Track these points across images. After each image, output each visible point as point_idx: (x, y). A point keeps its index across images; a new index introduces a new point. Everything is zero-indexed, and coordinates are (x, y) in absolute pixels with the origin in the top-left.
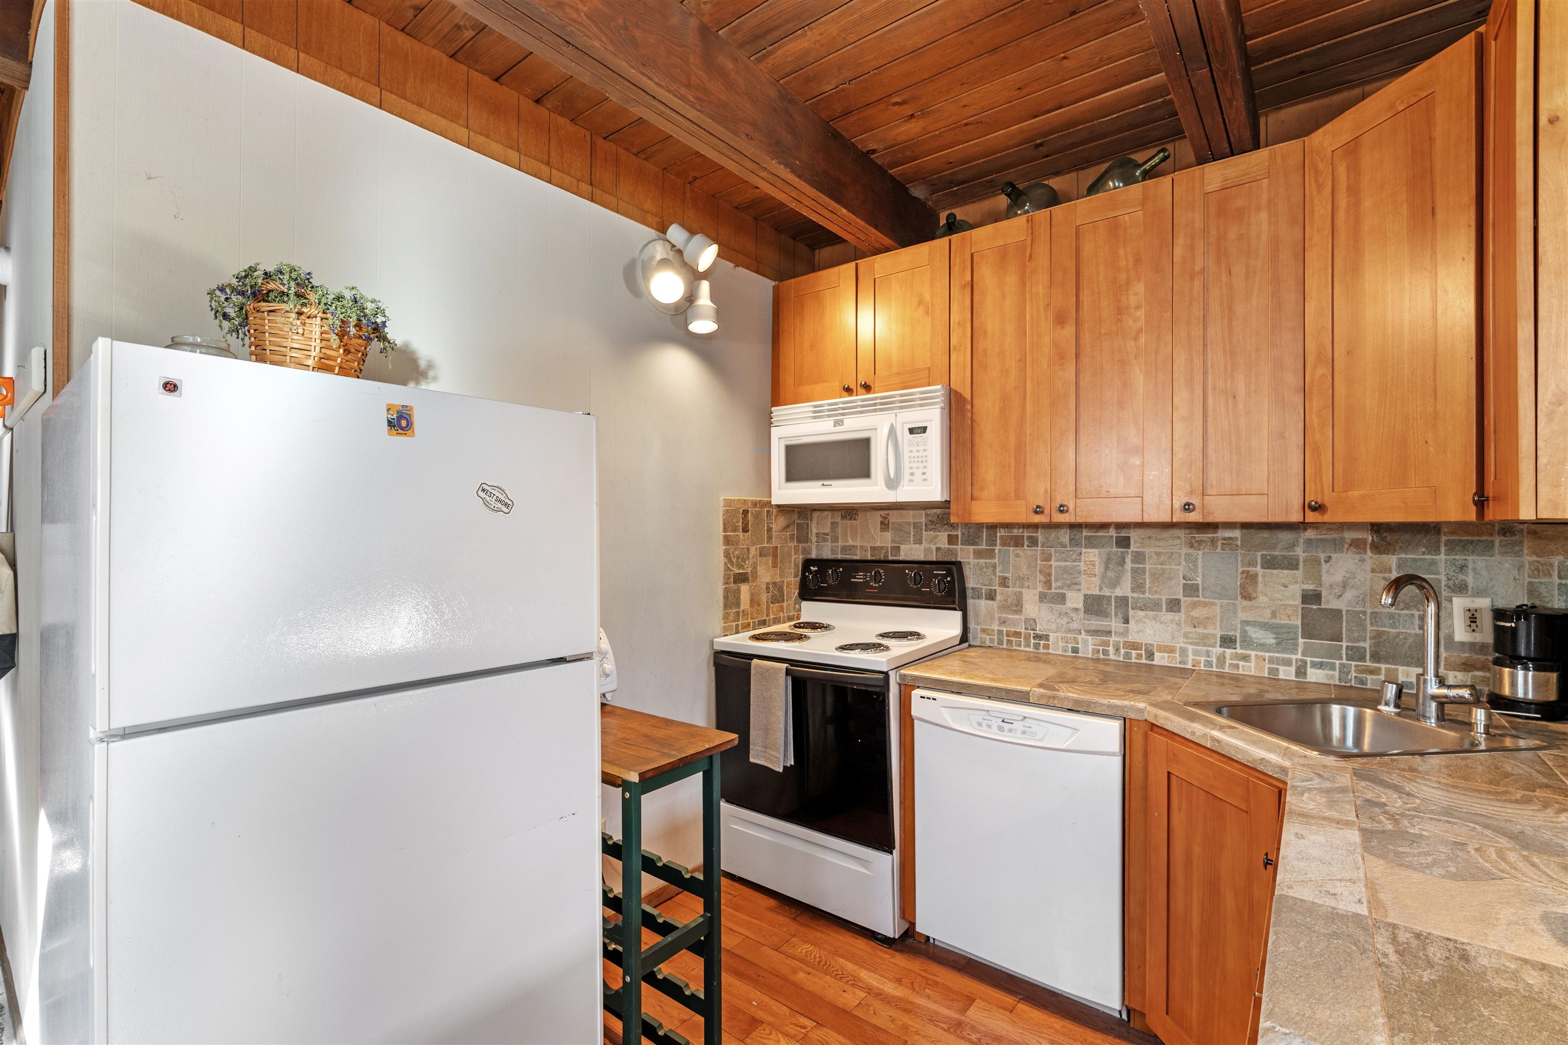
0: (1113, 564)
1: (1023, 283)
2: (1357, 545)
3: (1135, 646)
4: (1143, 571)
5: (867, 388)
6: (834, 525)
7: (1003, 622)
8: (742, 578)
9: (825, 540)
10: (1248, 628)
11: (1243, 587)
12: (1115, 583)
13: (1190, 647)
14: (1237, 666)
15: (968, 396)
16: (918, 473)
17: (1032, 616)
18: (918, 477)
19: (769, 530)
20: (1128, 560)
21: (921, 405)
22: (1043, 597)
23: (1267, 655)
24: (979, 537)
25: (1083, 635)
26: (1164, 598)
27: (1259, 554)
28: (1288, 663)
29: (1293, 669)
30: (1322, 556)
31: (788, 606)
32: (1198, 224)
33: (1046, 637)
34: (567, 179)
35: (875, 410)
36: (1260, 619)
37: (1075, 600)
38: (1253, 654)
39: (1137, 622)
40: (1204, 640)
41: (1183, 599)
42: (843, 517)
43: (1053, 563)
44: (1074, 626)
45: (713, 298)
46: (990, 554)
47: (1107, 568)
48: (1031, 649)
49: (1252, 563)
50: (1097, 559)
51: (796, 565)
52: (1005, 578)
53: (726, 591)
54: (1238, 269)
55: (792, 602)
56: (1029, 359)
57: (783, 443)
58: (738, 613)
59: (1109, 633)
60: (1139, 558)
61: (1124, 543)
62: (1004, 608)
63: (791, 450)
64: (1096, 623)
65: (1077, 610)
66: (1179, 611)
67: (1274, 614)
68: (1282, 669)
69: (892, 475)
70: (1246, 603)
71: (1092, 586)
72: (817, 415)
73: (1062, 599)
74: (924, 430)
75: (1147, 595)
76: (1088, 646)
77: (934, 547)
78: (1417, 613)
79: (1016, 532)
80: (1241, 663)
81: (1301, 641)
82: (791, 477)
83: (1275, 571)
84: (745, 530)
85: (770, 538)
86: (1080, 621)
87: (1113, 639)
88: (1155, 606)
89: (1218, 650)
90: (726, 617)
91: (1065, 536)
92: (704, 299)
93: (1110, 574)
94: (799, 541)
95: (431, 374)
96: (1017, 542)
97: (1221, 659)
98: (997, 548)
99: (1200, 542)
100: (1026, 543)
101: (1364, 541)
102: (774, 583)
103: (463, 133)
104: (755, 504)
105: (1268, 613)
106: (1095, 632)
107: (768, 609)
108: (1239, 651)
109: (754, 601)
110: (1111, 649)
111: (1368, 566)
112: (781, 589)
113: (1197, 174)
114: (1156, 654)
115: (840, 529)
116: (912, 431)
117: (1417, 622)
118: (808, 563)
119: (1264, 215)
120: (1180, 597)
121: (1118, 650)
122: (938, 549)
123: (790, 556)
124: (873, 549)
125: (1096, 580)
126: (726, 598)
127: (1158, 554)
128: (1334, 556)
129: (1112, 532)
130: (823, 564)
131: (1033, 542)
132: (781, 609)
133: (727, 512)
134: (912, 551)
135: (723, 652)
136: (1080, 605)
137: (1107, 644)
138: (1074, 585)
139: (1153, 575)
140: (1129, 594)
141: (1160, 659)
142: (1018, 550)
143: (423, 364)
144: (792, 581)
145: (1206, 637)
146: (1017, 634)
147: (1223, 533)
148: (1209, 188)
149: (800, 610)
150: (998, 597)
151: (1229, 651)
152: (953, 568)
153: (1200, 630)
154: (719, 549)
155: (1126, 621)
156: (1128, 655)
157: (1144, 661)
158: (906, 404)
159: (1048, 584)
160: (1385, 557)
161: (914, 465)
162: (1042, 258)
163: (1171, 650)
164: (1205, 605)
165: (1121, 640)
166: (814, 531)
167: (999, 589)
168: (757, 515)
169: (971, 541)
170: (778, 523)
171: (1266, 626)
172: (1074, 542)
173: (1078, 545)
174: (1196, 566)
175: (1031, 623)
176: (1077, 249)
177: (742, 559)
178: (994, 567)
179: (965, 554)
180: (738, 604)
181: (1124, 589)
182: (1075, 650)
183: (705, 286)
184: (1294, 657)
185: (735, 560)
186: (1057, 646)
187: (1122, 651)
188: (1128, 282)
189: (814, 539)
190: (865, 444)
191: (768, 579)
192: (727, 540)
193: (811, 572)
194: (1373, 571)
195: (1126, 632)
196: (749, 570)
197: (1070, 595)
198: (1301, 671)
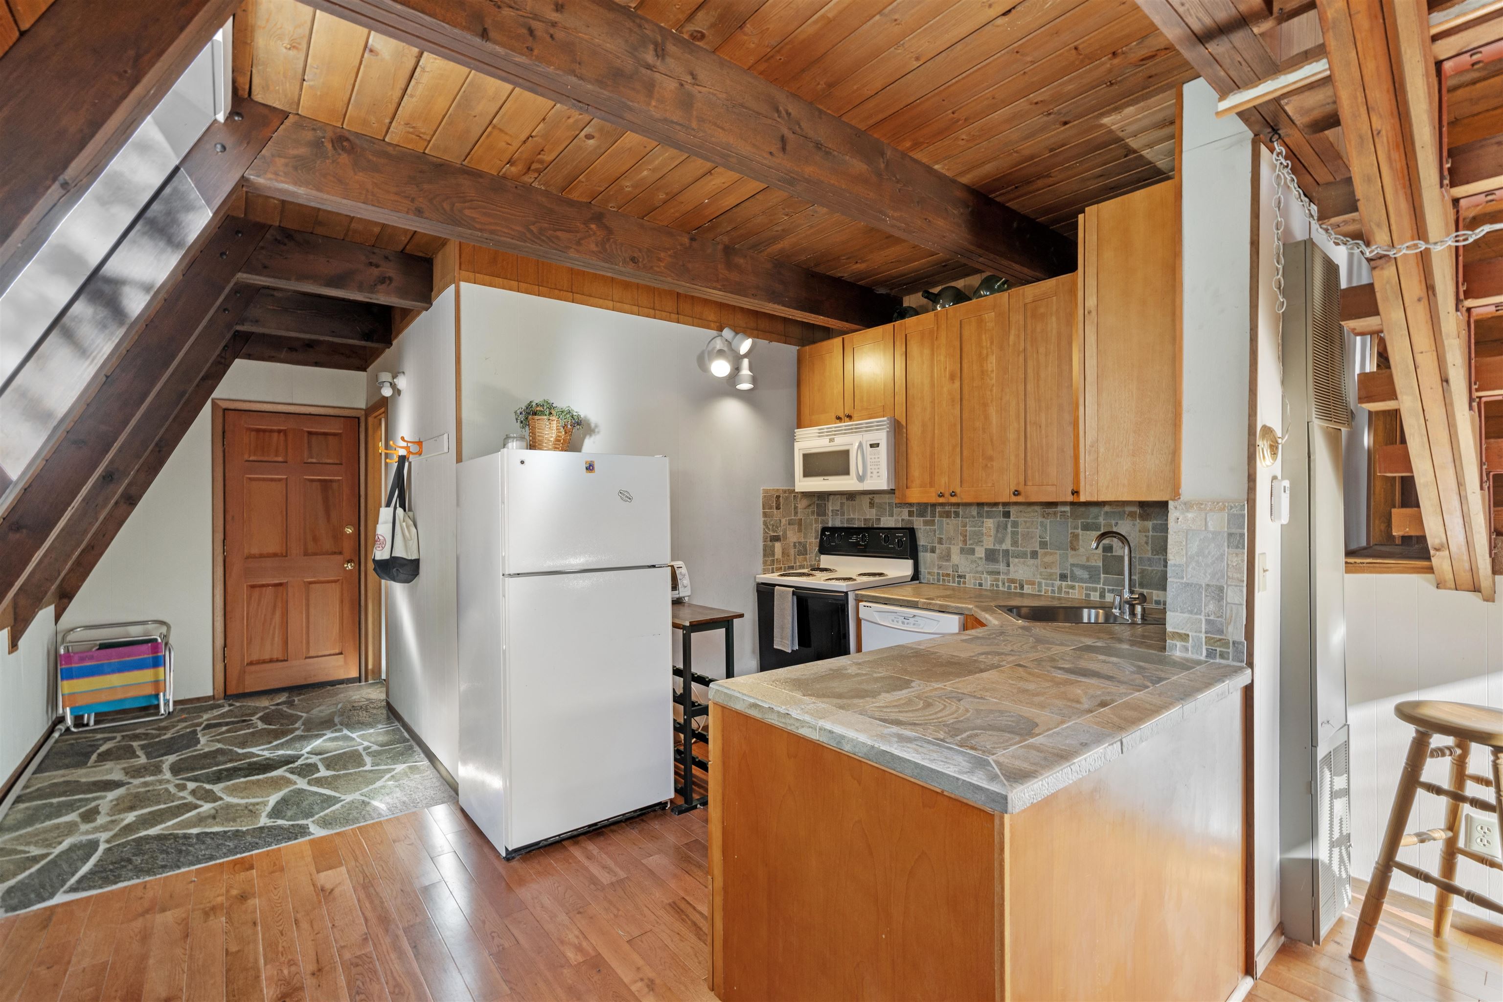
0: (1001, 528)
1: (933, 354)
2: (1132, 515)
3: (1013, 581)
4: (1017, 533)
5: (850, 417)
6: (842, 504)
7: (940, 567)
8: (776, 539)
9: (837, 515)
10: (1074, 568)
11: (1071, 542)
12: (1001, 541)
13: (1043, 581)
14: (1068, 593)
15: (904, 424)
16: (875, 472)
17: (956, 563)
18: (875, 475)
19: (796, 508)
20: (1009, 526)
21: (877, 430)
22: (962, 551)
23: (1084, 585)
24: (926, 512)
25: (985, 575)
26: (1029, 550)
27: (1080, 521)
28: (1095, 590)
29: (1098, 594)
30: (1113, 522)
31: (810, 557)
32: (1022, 322)
33: (964, 576)
34: (664, 314)
35: (852, 433)
36: (1080, 563)
37: (980, 552)
38: (1077, 584)
39: (1015, 565)
40: (1050, 577)
41: (1039, 551)
42: (848, 499)
43: (968, 528)
44: (980, 569)
45: (751, 369)
46: (932, 523)
47: (997, 531)
48: (956, 585)
49: (1076, 528)
50: (992, 525)
51: (816, 531)
52: (941, 539)
53: (765, 546)
54: (1042, 350)
55: (813, 555)
56: (936, 401)
57: (802, 452)
58: (773, 561)
59: (999, 573)
60: (1015, 524)
61: (1007, 515)
62: (941, 558)
63: (807, 457)
64: (992, 567)
65: (981, 558)
66: (1037, 558)
67: (1088, 560)
68: (1092, 593)
69: (861, 473)
70: (1073, 552)
71: (989, 543)
72: (821, 435)
73: (972, 551)
74: (878, 445)
75: (1020, 548)
76: (988, 581)
77: (900, 519)
78: (1162, 558)
79: (947, 508)
80: (1071, 591)
81: (1102, 576)
82: (806, 474)
83: (1088, 532)
84: (778, 508)
85: (796, 513)
86: (983, 566)
87: (1001, 577)
88: (1023, 555)
89: (1058, 583)
90: (765, 563)
91: (974, 511)
92: (745, 371)
93: (999, 535)
94: (818, 515)
95: (597, 430)
96: (948, 515)
97: (1060, 588)
98: (937, 519)
99: (1048, 514)
100: (953, 515)
101: (1135, 513)
102: (800, 543)
103: (610, 304)
104: (785, 491)
105: (1084, 559)
106: (990, 573)
107: (795, 559)
108: (1069, 583)
109: (785, 553)
110: (1000, 584)
111: (1137, 528)
112: (805, 547)
113: (1021, 291)
114: (1025, 586)
115: (845, 507)
116: (872, 446)
117: (1162, 563)
118: (824, 530)
119: (1054, 319)
120: (1038, 549)
121: (1004, 584)
122: (903, 520)
123: (812, 525)
124: (865, 520)
125: (992, 539)
126: (765, 550)
127: (1026, 522)
128: (1120, 522)
129: (1001, 508)
130: (833, 530)
131: (957, 515)
132: (805, 560)
133: (765, 497)
134: (888, 522)
135: (763, 584)
136: (983, 555)
137: (998, 580)
138: (979, 542)
139: (1023, 535)
140: (1010, 548)
141: (1027, 589)
142: (948, 520)
143: (593, 425)
144: (813, 541)
145: (1051, 574)
146: (948, 575)
147: (1061, 509)
148: (1027, 301)
149: (819, 561)
150: (937, 551)
151: (1064, 583)
152: (911, 532)
153: (1049, 570)
154: (760, 520)
155: (1008, 565)
156: (1009, 588)
157: (1018, 591)
158: (869, 429)
159: (965, 542)
160: (1146, 523)
161: (873, 467)
162: (943, 340)
163: (1033, 583)
164: (1051, 554)
165: (1006, 577)
166: (831, 508)
167: (938, 546)
168: (787, 499)
169: (922, 514)
170: (802, 504)
171: (1084, 567)
172: (980, 515)
173: (982, 516)
174: (1046, 529)
175: (956, 568)
176: (961, 334)
177: (775, 527)
178: (935, 531)
179: (918, 523)
180: (773, 555)
181: (1007, 545)
182: (980, 585)
183: (746, 362)
184: (1098, 586)
185: (771, 527)
186: (970, 582)
187: (1006, 584)
188: (987, 355)
189: (830, 514)
190: (846, 453)
191: (795, 540)
192: (765, 515)
193: (825, 535)
194: (1140, 531)
195: (1008, 573)
196: (781, 534)
197: (977, 549)
198: (1102, 596)
